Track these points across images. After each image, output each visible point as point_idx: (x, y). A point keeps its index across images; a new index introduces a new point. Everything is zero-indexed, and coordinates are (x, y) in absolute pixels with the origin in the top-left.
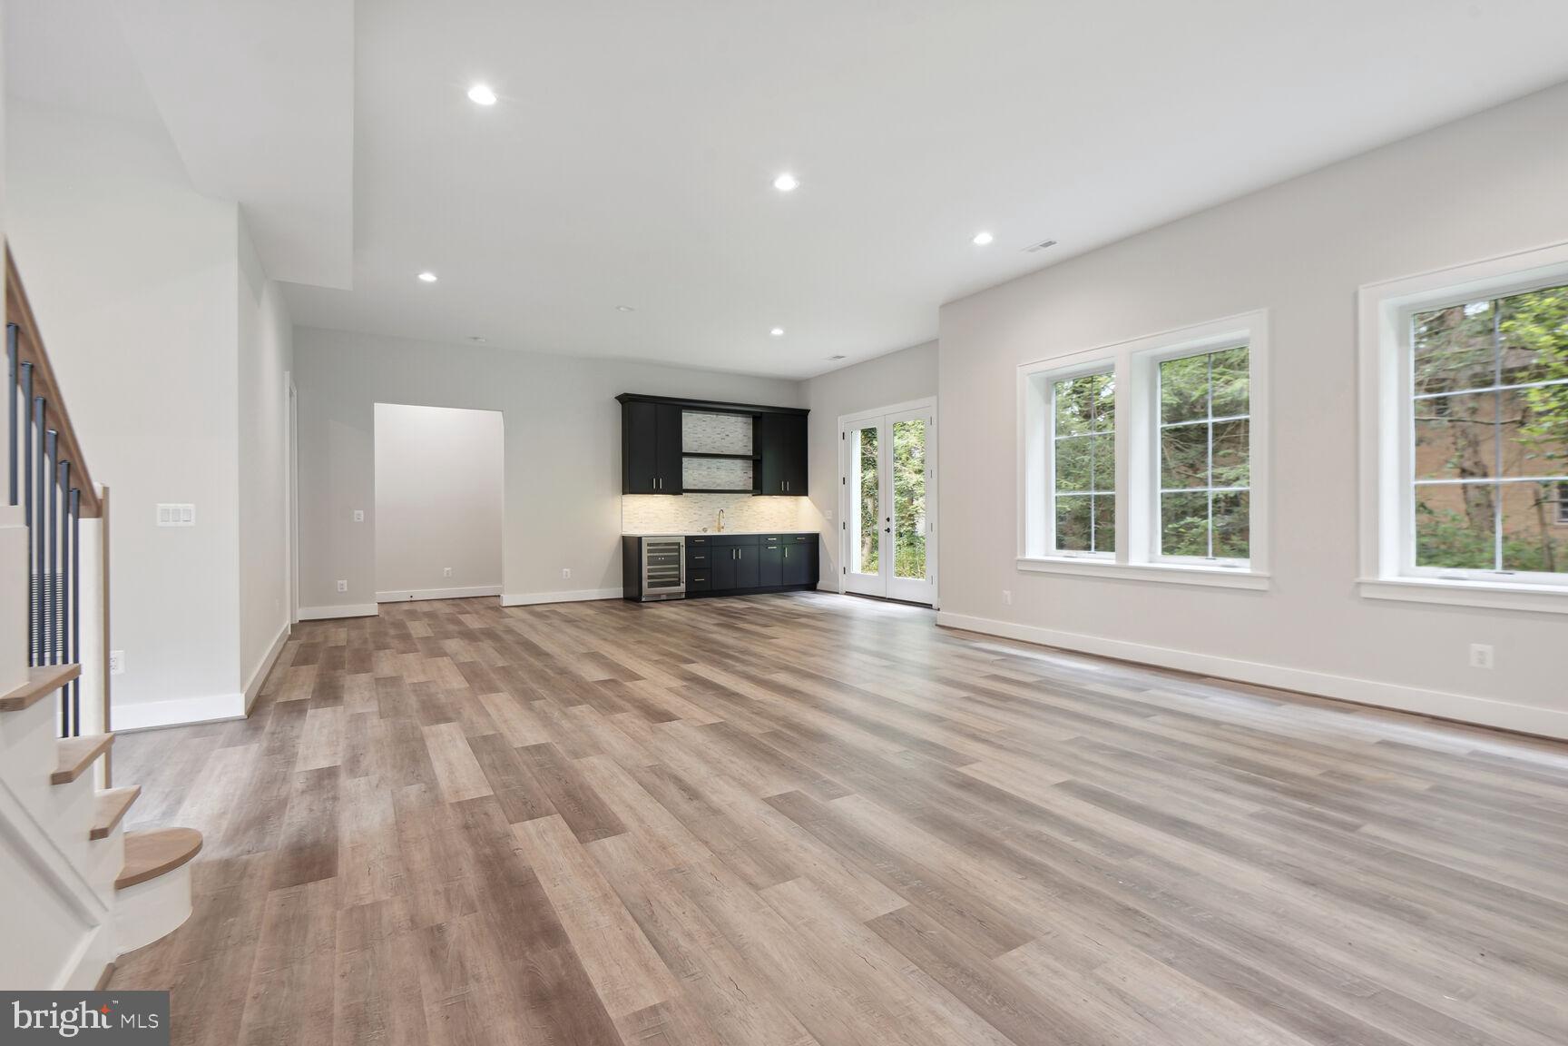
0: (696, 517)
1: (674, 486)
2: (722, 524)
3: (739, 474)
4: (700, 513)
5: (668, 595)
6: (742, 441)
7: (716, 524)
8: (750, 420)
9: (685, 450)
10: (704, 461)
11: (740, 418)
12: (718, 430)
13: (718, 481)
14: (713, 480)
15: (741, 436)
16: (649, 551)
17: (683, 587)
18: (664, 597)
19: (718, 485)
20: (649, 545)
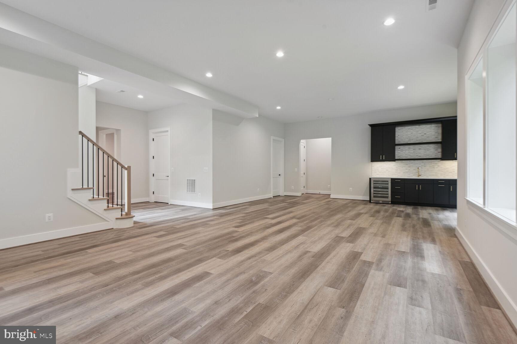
0: (407, 171)
1: (391, 158)
2: (420, 174)
3: (434, 151)
4: (409, 169)
5: (383, 201)
6: (434, 135)
7: (417, 174)
8: (440, 125)
9: (397, 142)
10: (412, 146)
11: (432, 125)
12: (420, 132)
13: (419, 155)
14: (417, 154)
15: (433, 133)
16: (374, 184)
17: (389, 199)
18: (381, 202)
19: (420, 156)
20: (374, 181)
